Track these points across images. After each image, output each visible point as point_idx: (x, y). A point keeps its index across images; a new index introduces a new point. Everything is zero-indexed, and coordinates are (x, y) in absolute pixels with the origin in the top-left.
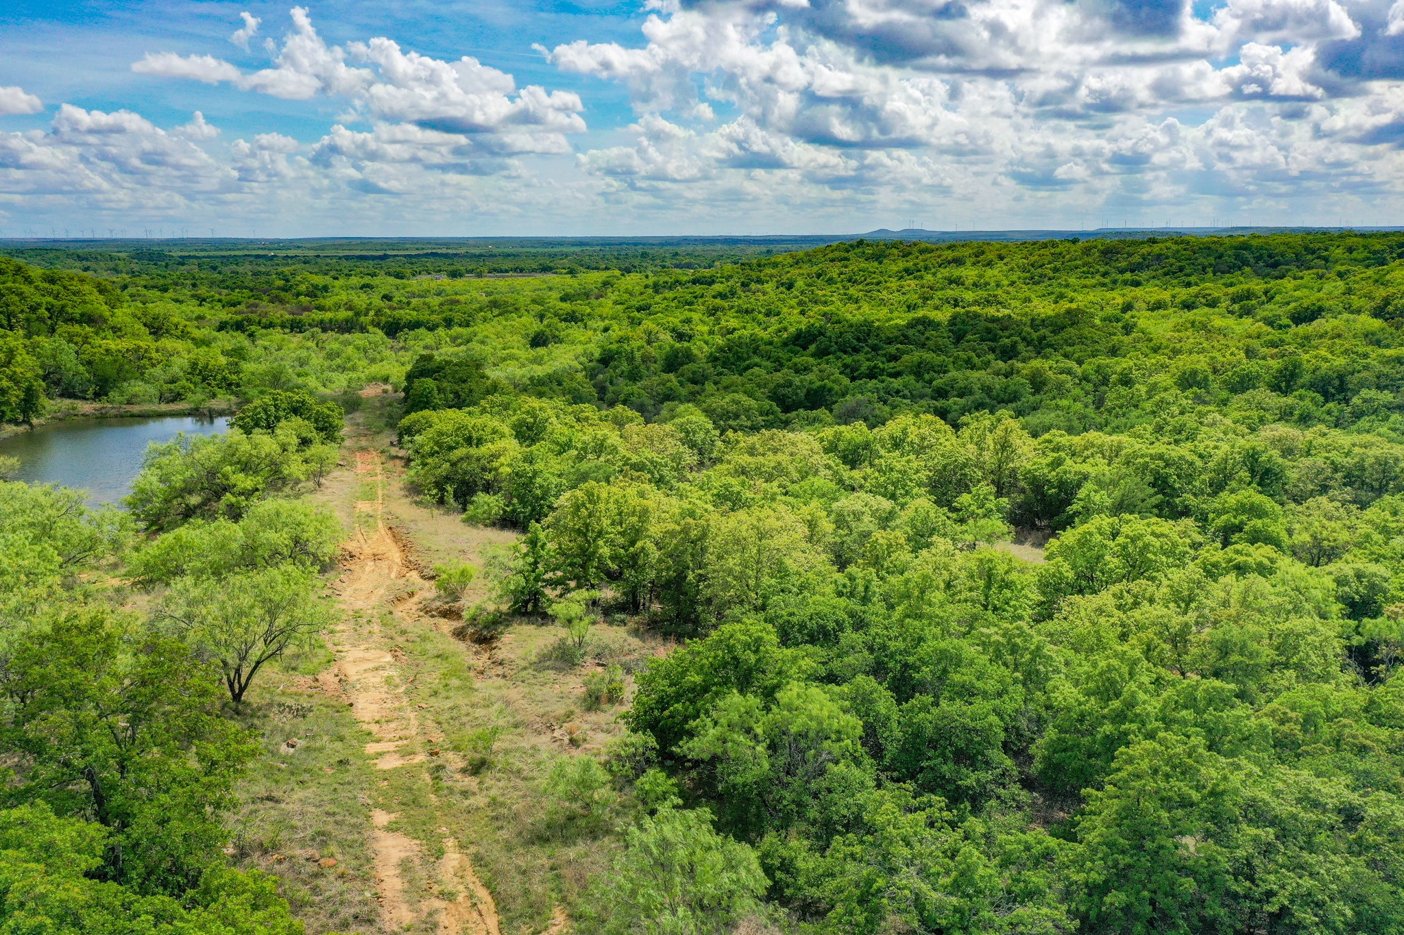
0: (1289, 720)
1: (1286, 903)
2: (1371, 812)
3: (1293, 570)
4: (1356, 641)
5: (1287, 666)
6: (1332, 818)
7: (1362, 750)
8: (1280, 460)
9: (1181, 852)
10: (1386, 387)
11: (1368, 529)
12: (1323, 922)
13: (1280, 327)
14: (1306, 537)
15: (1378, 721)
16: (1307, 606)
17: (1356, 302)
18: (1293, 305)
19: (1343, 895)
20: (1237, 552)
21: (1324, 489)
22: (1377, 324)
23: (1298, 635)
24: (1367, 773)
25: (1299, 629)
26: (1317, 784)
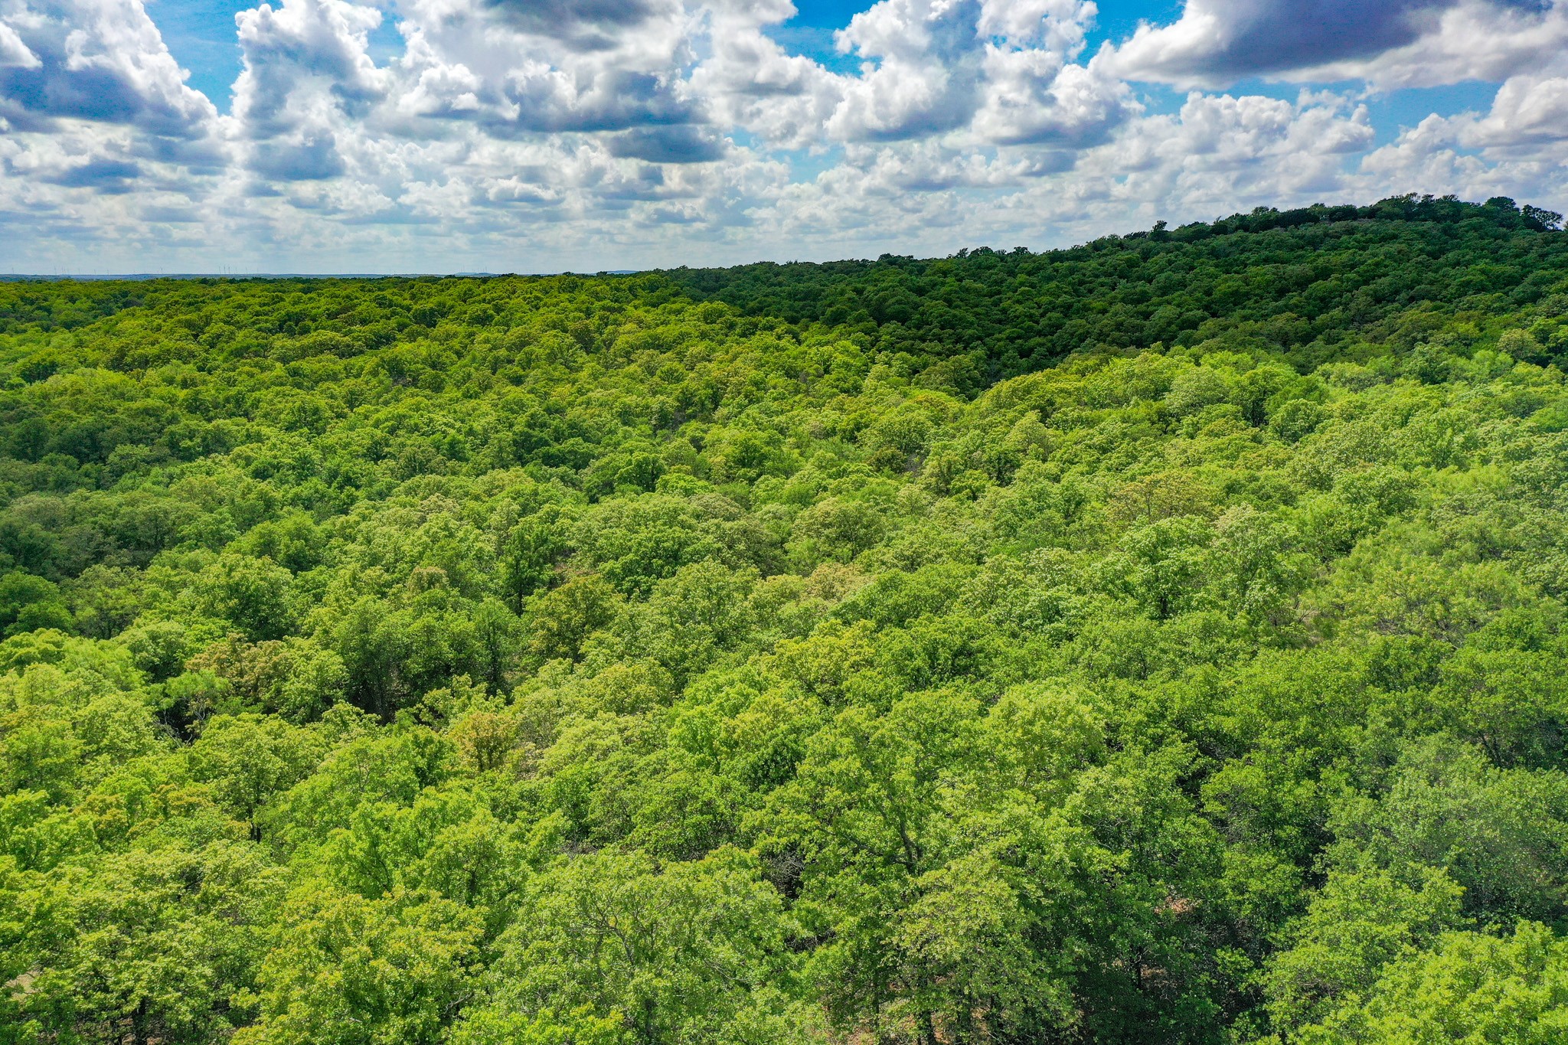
0: (109, 806)
1: (146, 993)
2: (210, 864)
3: (82, 648)
4: (166, 703)
5: (99, 752)
6: (173, 887)
7: (189, 810)
8: (44, 534)
9: (16, 997)
10: (140, 441)
11: (153, 588)
12: (185, 993)
13: (12, 387)
14: (90, 611)
15: (201, 777)
16: (108, 683)
17: (92, 355)
18: (21, 361)
19: (200, 957)
20: (16, 645)
21: (99, 556)
22: (116, 377)
23: (104, 716)
24: (200, 830)
25: (103, 710)
26: (151, 859)
